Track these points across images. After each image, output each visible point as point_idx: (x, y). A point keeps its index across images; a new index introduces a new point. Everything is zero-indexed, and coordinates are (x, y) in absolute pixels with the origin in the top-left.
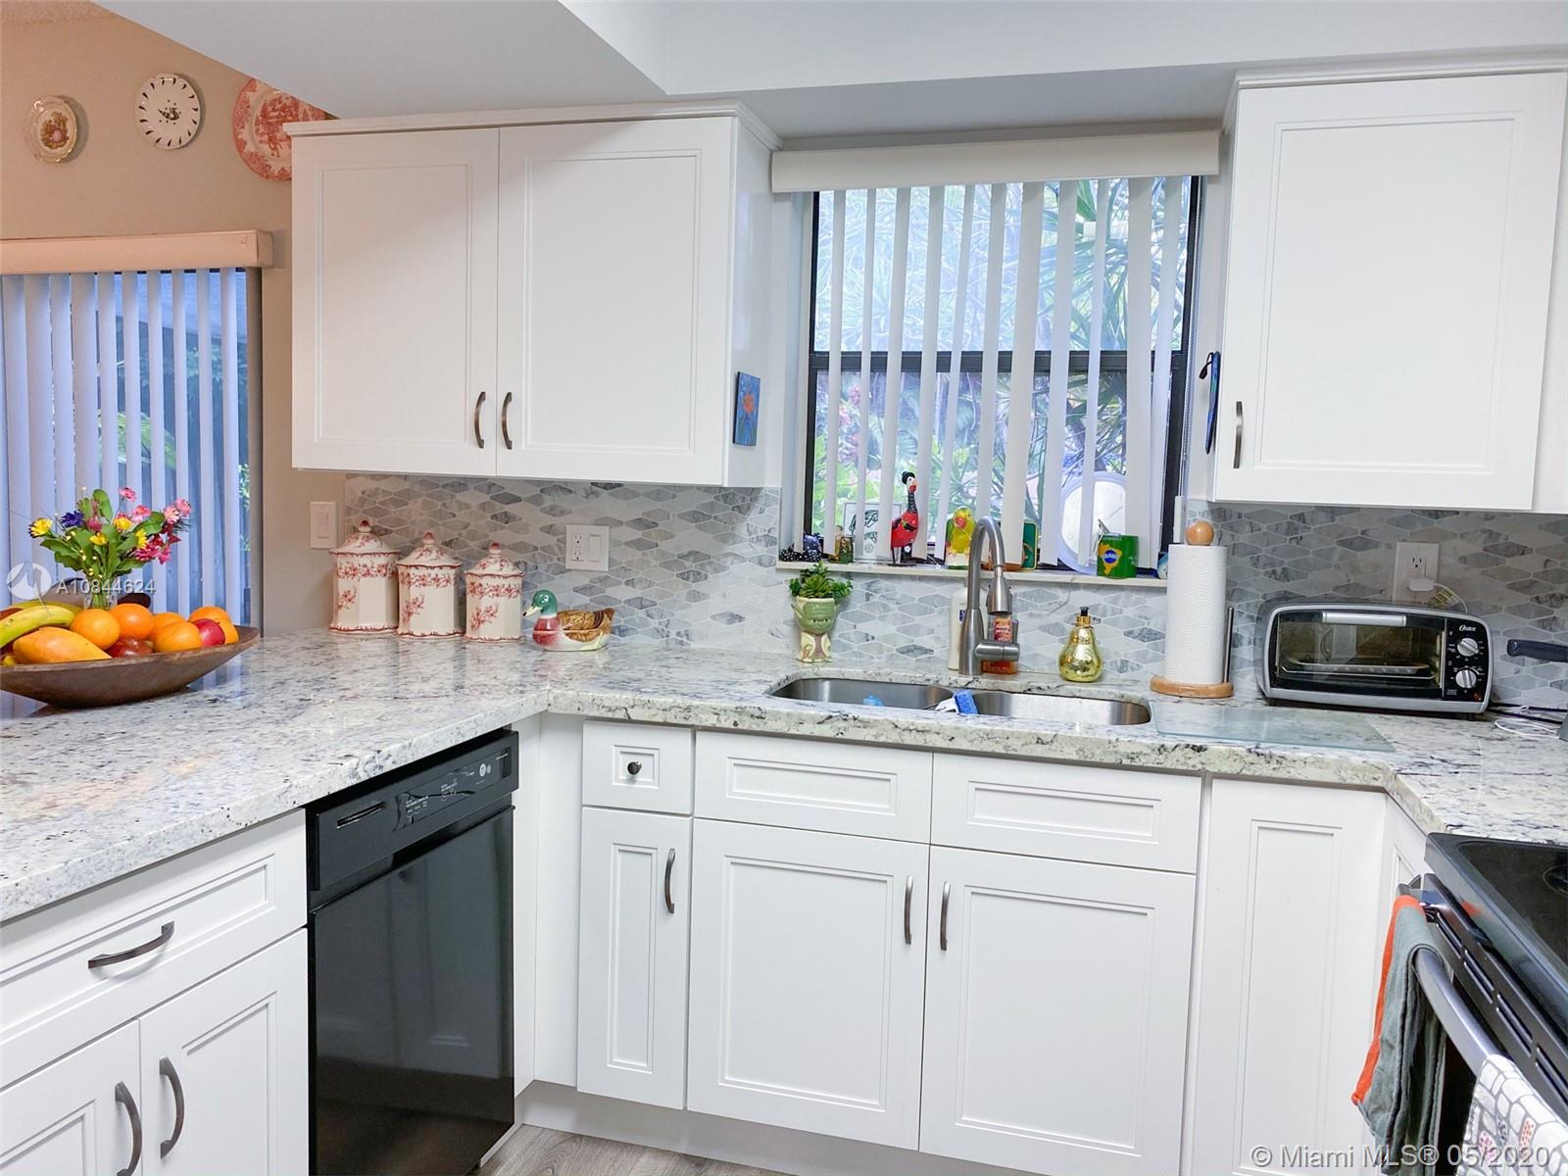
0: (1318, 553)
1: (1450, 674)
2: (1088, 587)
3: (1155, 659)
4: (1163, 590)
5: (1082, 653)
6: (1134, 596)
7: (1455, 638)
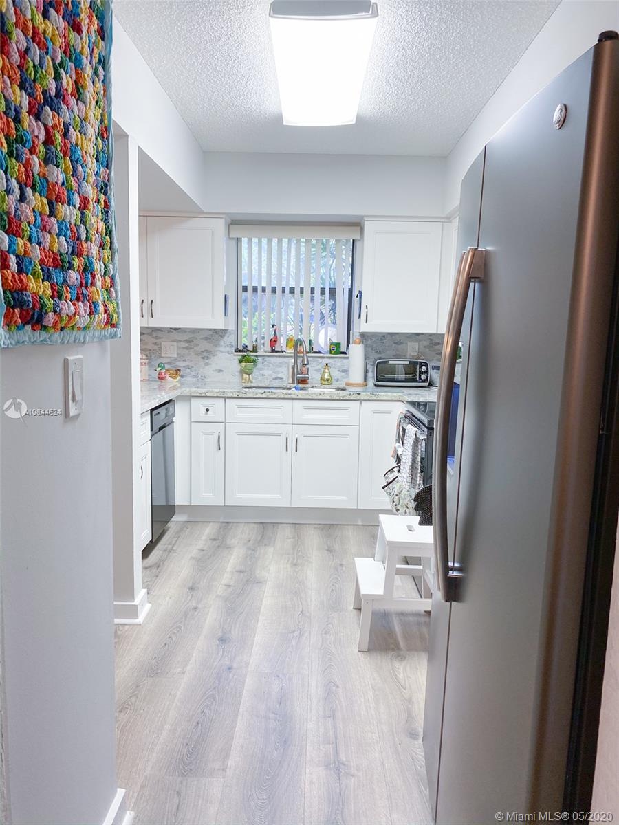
0: (388, 346)
1: (420, 376)
2: (327, 357)
3: (346, 377)
4: (348, 358)
5: (326, 377)
6: (340, 360)
7: (421, 367)
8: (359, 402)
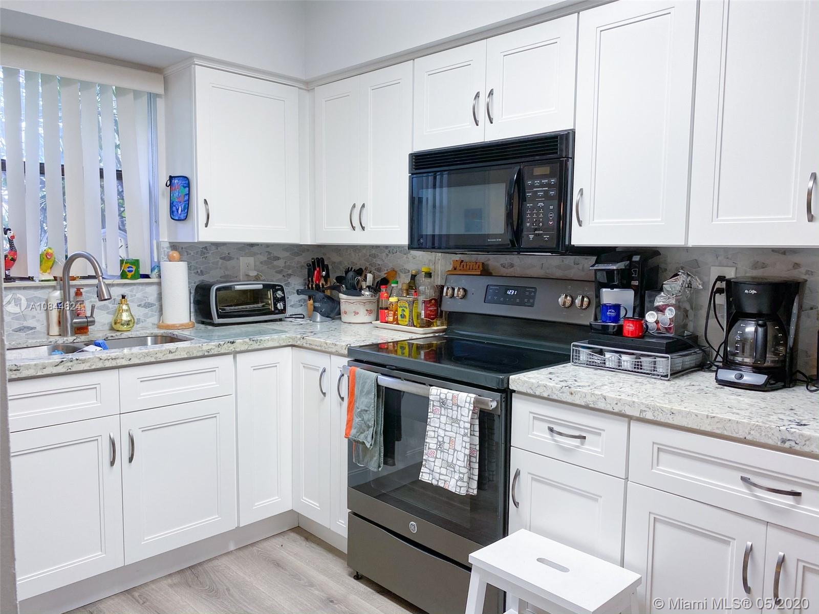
0: (213, 263)
1: (275, 305)
2: (118, 285)
3: (152, 316)
4: (156, 284)
5: (125, 317)
6: (140, 287)
7: (275, 291)
8: (232, 356)
